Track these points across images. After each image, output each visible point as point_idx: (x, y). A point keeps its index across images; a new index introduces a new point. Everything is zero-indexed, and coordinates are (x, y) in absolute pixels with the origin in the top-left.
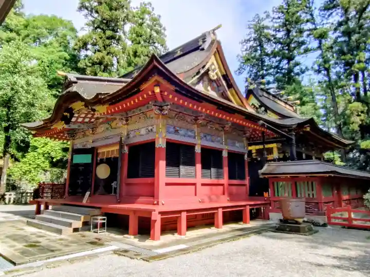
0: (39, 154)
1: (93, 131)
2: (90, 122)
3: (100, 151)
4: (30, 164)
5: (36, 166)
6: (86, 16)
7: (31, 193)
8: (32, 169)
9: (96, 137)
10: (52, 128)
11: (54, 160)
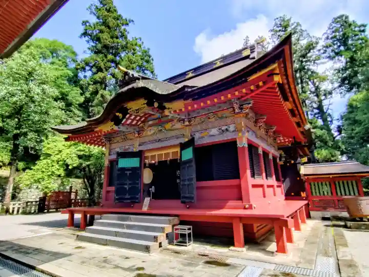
0: (53, 161)
1: (139, 134)
2: (136, 125)
3: (147, 154)
4: (43, 172)
5: (50, 173)
6: (88, 42)
7: (36, 202)
8: (46, 177)
9: (142, 140)
10: (96, 130)
11: (70, 167)
